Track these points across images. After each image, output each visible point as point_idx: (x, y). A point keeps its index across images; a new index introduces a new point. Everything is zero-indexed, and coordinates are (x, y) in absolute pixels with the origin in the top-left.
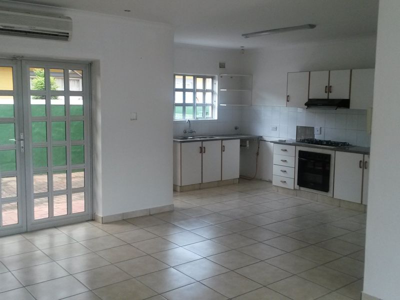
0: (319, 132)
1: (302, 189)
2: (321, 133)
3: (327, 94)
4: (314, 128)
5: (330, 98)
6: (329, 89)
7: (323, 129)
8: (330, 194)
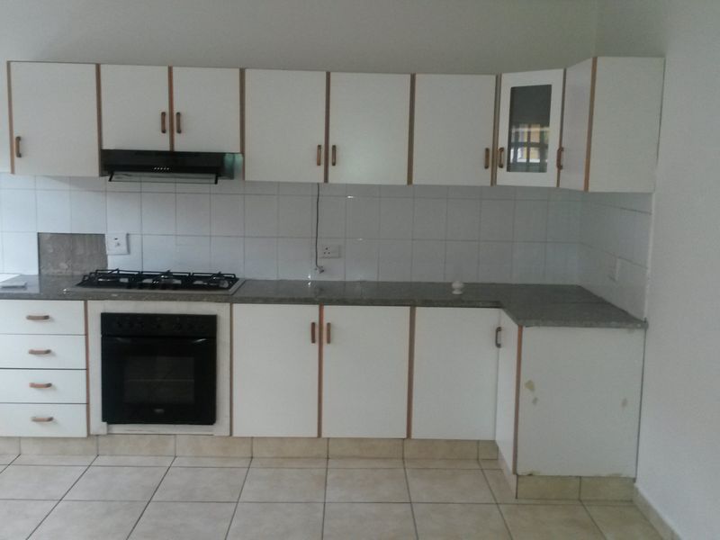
0: (124, 248)
1: (118, 429)
2: (129, 251)
3: (167, 136)
4: (103, 235)
5: (179, 148)
6: (172, 122)
7: (135, 240)
8: (220, 428)
